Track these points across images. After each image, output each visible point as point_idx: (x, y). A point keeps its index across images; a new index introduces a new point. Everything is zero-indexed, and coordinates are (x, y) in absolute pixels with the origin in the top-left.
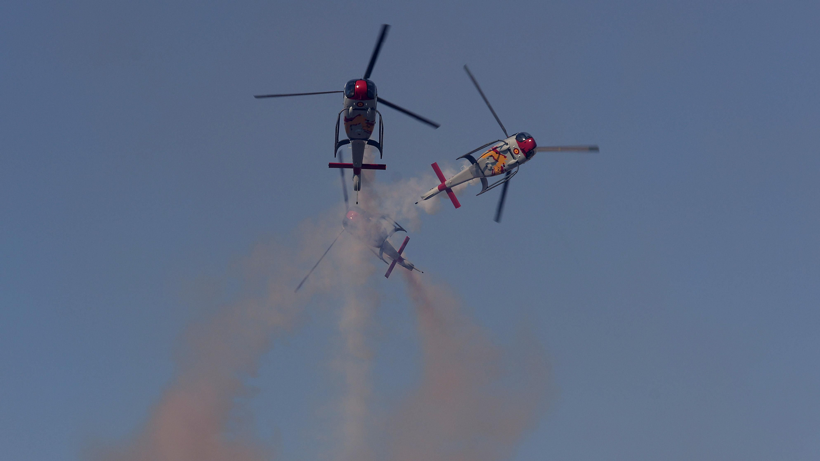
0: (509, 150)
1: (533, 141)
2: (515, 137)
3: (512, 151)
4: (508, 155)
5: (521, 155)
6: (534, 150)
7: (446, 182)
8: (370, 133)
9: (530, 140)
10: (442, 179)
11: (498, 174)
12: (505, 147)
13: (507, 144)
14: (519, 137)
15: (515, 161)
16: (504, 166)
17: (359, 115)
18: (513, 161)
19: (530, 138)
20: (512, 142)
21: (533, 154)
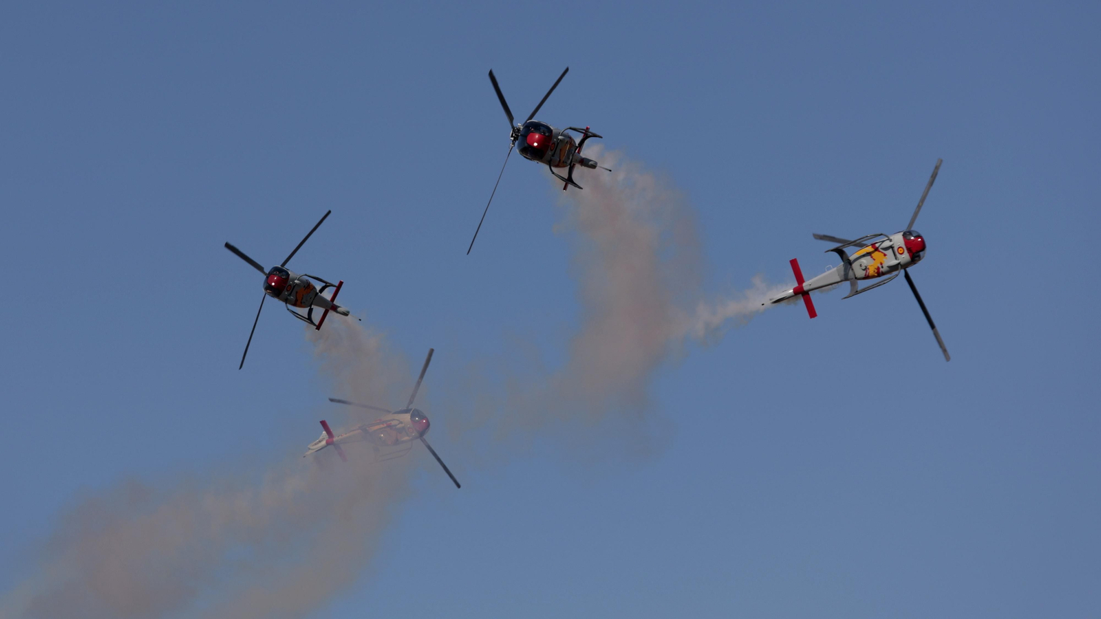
0: (891, 247)
1: (923, 241)
2: (902, 233)
3: (896, 249)
4: (889, 252)
5: (905, 257)
6: (921, 253)
7: (804, 284)
8: (314, 288)
9: (920, 240)
10: (800, 279)
11: (873, 277)
12: (887, 244)
13: (891, 240)
14: (906, 235)
15: (896, 262)
16: (882, 267)
17: (297, 292)
18: (895, 262)
19: (919, 236)
20: (898, 240)
21: (920, 259)
